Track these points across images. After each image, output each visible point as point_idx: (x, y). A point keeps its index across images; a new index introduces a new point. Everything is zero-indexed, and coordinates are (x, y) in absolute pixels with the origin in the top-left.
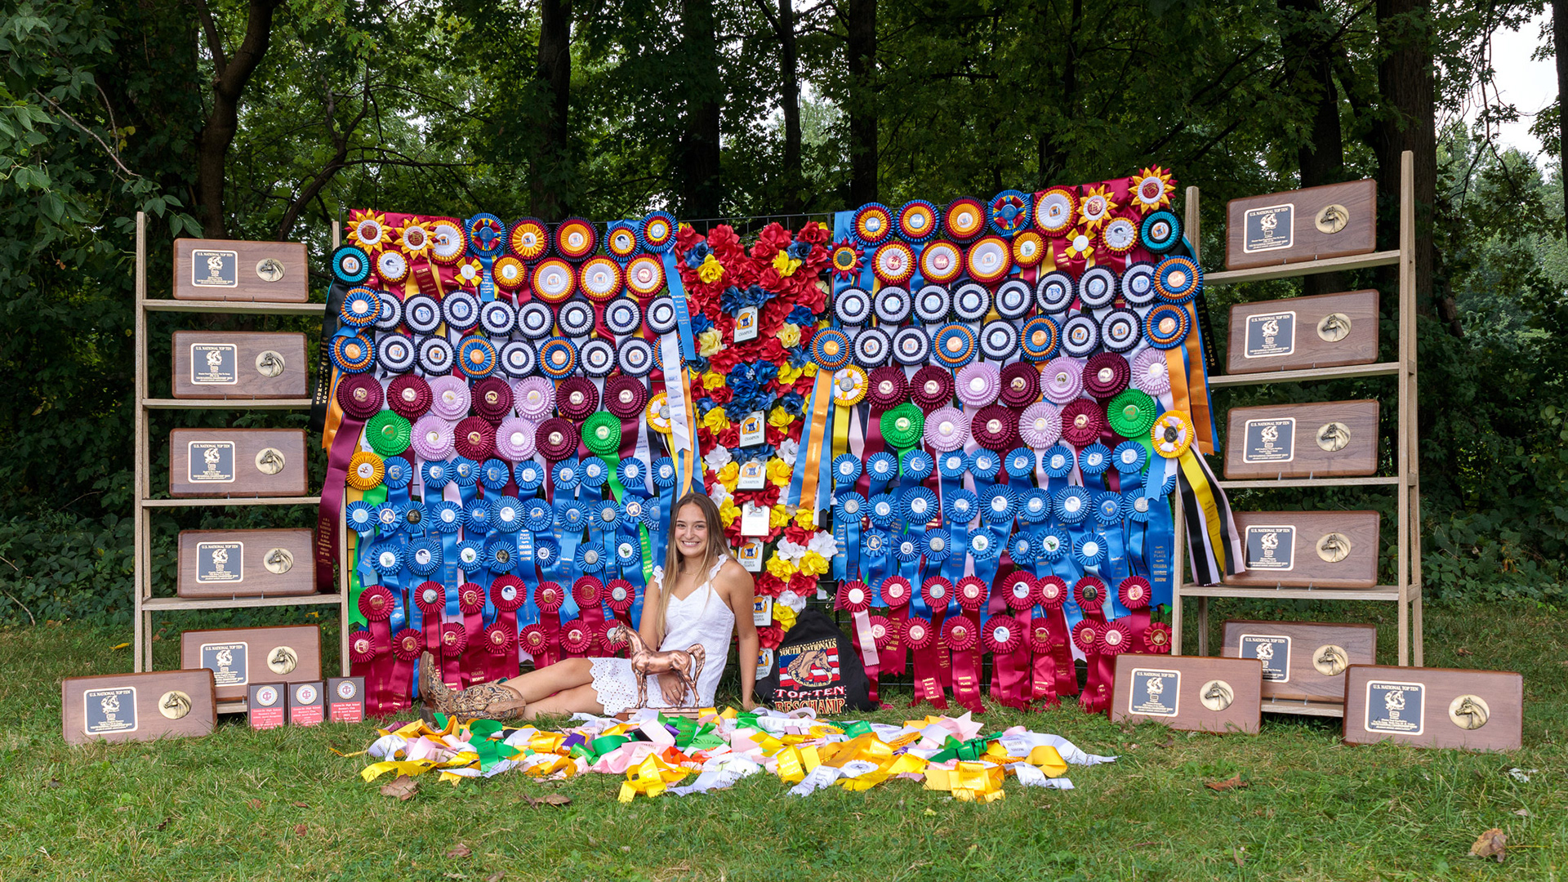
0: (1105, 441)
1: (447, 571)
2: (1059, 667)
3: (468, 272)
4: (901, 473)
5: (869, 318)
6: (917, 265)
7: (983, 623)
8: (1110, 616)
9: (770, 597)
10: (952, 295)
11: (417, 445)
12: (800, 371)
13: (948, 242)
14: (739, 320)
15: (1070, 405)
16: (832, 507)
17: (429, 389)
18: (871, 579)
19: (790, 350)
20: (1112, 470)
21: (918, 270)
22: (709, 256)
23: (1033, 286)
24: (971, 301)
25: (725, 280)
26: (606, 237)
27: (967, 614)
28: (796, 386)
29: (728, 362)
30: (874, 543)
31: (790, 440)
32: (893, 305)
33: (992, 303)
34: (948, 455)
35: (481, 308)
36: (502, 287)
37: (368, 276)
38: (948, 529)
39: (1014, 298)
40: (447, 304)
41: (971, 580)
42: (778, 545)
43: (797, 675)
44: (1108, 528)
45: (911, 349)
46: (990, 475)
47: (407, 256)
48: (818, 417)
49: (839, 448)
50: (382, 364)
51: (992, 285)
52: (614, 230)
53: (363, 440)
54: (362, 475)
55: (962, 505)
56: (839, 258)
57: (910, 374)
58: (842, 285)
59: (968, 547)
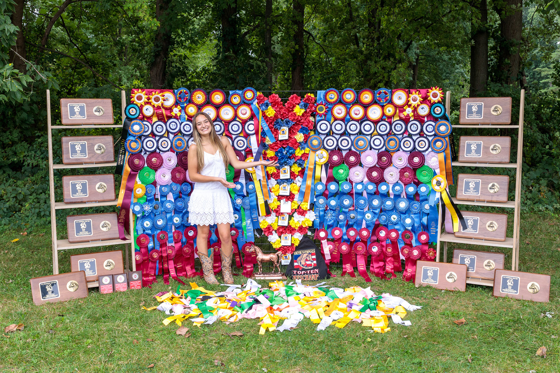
0: (415, 183)
1: (169, 226)
2: (395, 262)
3: (176, 111)
4: (340, 190)
5: (329, 132)
6: (348, 113)
7: (368, 244)
8: (414, 244)
9: (290, 235)
10: (361, 124)
11: (158, 180)
12: (303, 152)
13: (360, 105)
14: (280, 132)
15: (402, 169)
16: (315, 202)
17: (162, 157)
18: (328, 228)
19: (300, 143)
20: (417, 194)
21: (348, 115)
22: (270, 107)
23: (391, 124)
24: (367, 128)
25: (276, 116)
26: (229, 97)
27: (363, 241)
28: (302, 156)
29: (276, 147)
30: (329, 215)
31: (299, 177)
32: (338, 127)
33: (375, 128)
34: (357, 184)
35: (181, 124)
36: (188, 116)
37: (139, 115)
38: (356, 210)
39: (384, 128)
40: (168, 124)
41: (364, 229)
42: (294, 215)
43: (301, 263)
44: (415, 214)
45: (345, 144)
46: (373, 192)
47: (154, 106)
48: (310, 169)
49: (317, 180)
50: (144, 149)
51: (376, 122)
52: (233, 95)
53: (137, 179)
54: (137, 193)
55: (362, 202)
56: (319, 109)
57: (344, 153)
58: (320, 118)
59: (364, 218)
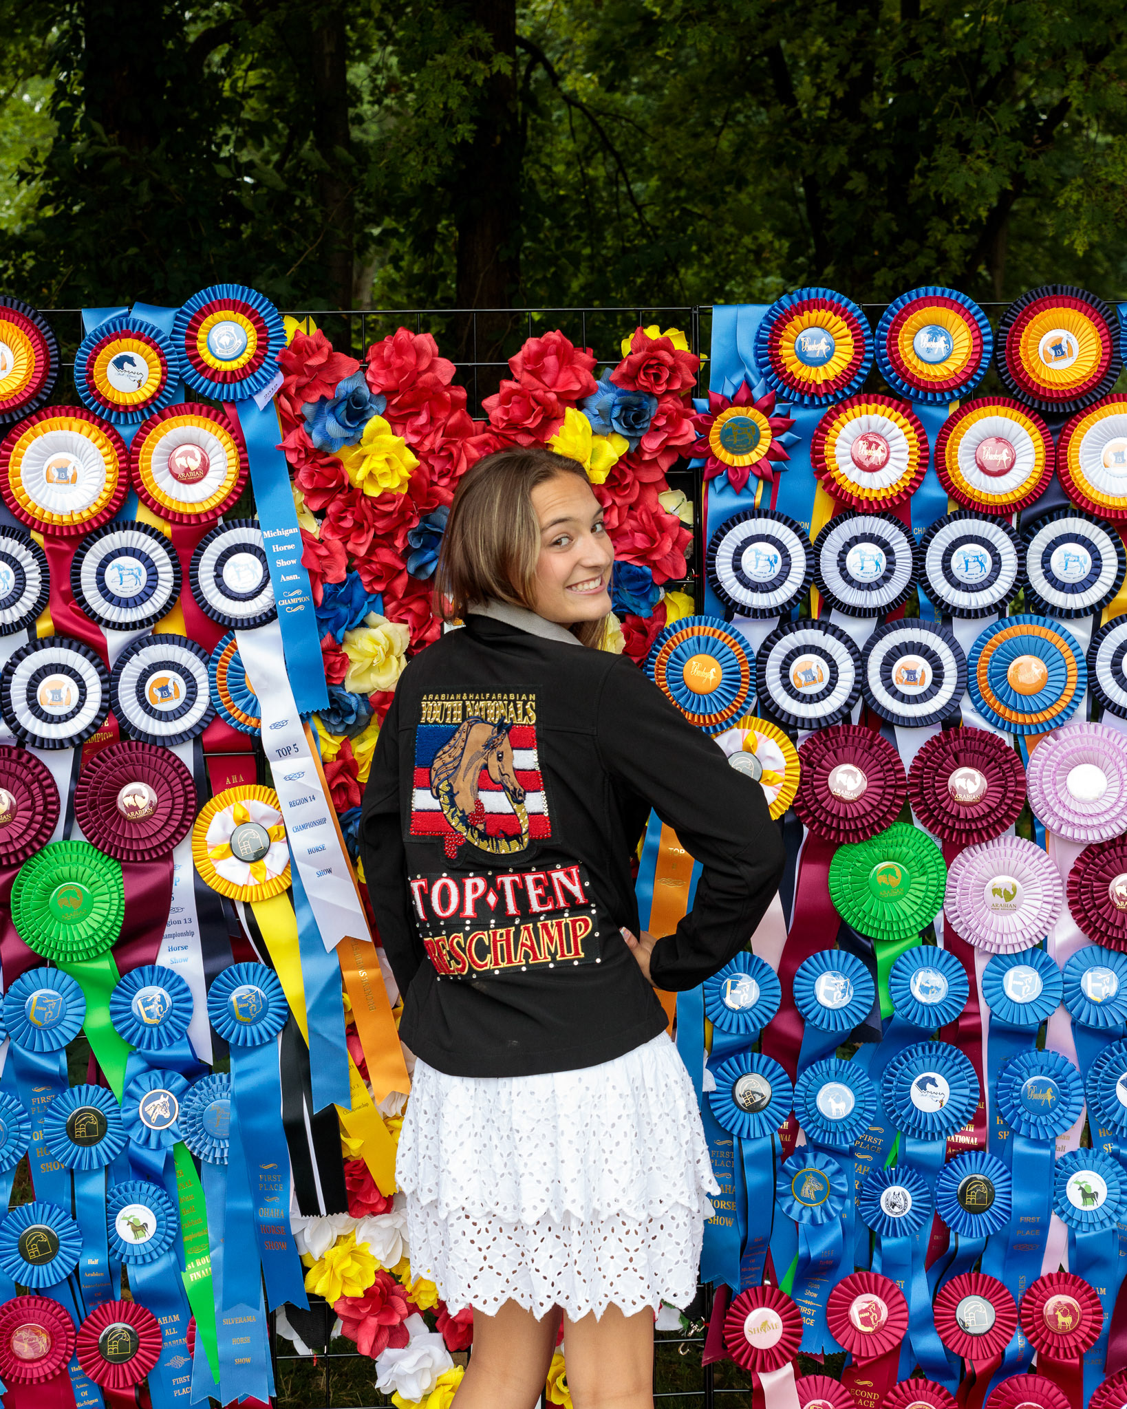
4: (885, 1007)
5: (802, 595)
6: (932, 460)
7: (1090, 1391)
13: (1017, 404)
18: (801, 1282)
21: (932, 477)
22: (376, 421)
25: (420, 489)
26: (81, 355)
27: (1049, 1369)
30: (810, 1188)
34: (1004, 962)
38: (1001, 1150)
41: (1060, 1281)
46: (1117, 1019)
52: (103, 335)
57: (909, 746)
58: (730, 503)
59: (1055, 1200)
